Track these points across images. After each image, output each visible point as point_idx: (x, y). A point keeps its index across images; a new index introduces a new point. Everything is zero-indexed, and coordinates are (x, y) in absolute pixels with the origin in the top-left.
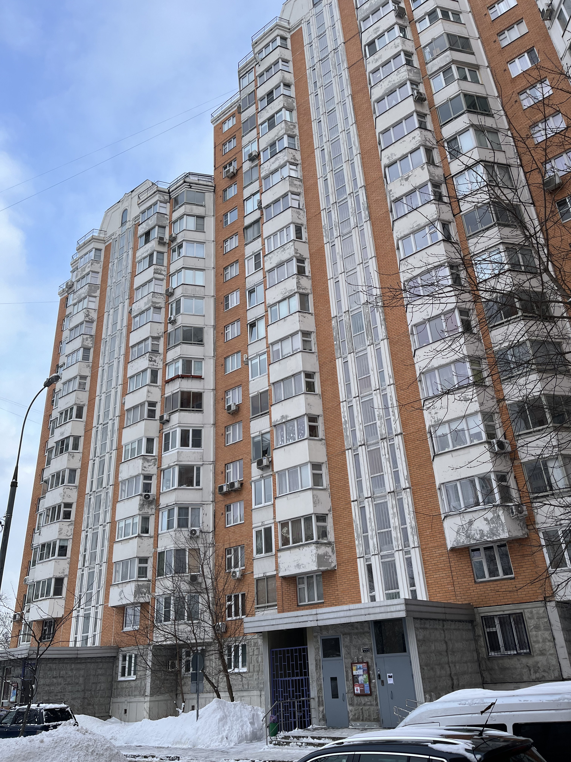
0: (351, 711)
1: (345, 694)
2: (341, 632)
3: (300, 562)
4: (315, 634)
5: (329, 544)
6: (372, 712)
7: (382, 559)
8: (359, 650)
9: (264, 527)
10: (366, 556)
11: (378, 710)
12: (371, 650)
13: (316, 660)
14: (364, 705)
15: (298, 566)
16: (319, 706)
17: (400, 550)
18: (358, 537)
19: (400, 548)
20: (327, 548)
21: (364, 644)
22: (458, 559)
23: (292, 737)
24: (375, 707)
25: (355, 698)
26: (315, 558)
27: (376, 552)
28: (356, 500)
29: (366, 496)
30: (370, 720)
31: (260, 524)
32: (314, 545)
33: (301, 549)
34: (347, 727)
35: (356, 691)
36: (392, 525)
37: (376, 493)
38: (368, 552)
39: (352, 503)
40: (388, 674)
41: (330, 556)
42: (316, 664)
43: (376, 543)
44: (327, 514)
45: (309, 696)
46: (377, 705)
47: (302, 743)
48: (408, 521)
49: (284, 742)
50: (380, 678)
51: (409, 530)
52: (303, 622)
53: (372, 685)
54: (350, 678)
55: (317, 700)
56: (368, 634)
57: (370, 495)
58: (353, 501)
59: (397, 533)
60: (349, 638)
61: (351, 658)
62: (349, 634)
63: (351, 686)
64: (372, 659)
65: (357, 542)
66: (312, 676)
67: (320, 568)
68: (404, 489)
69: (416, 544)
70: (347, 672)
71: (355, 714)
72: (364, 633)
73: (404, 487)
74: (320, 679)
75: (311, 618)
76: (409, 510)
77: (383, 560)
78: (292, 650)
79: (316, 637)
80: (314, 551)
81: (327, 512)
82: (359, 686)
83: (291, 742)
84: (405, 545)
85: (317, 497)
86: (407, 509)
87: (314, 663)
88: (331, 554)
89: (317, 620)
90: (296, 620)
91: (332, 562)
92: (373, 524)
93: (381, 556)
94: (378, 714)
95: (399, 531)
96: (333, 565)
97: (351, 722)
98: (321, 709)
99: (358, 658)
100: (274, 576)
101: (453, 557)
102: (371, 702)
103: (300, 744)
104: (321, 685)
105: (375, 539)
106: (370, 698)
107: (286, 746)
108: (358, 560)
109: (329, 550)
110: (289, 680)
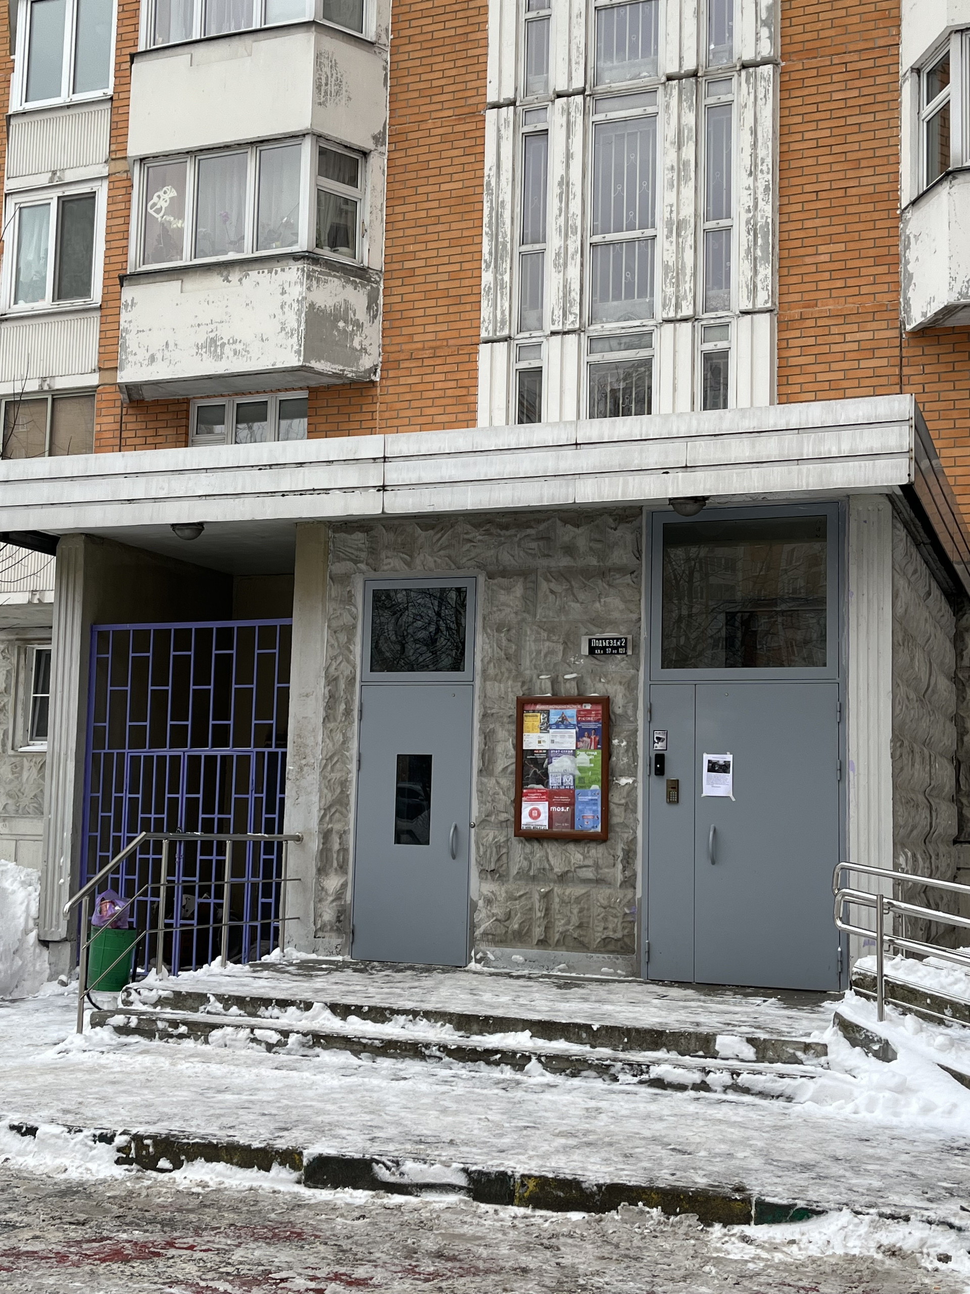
0: (489, 902)
1: (463, 828)
2: (481, 566)
3: (225, 333)
4: (338, 568)
5: (361, 274)
6: (596, 911)
7: (591, 351)
8: (569, 643)
9: (59, 192)
10: (522, 338)
11: (631, 903)
12: (636, 646)
13: (332, 681)
14: (562, 878)
15: (213, 346)
16: (322, 871)
17: (685, 320)
18: (497, 256)
19: (687, 311)
20: (350, 288)
21: (597, 621)
22: (942, 368)
23: (220, 998)
24: (620, 893)
25: (519, 852)
26: (293, 320)
27: (572, 322)
28: (513, 103)
29: (562, 87)
30: (581, 945)
31: (44, 180)
32: (300, 264)
33: (235, 276)
34: (458, 967)
35: (526, 820)
36: (661, 213)
37: (607, 77)
38: (531, 320)
39: (491, 115)
40: (707, 757)
41: (359, 325)
42: (332, 696)
43: (576, 286)
44: (365, 154)
45: (275, 825)
46: (629, 882)
47: (285, 1034)
48: (740, 199)
49: (175, 1024)
50: (660, 772)
51: (740, 240)
52: (302, 493)
53: (616, 798)
54: (505, 758)
55: (314, 844)
56: (628, 579)
57: (578, 84)
58: (497, 106)
59: (680, 250)
60: (519, 590)
61: (518, 676)
62: (525, 573)
63: (505, 799)
64: (630, 686)
65: (487, 277)
66: (299, 747)
67: (314, 364)
68: (744, 67)
69: (763, 299)
70: (488, 736)
71: (509, 916)
72: (603, 573)
73: (748, 55)
74: (344, 760)
75: (350, 477)
76: (754, 155)
77: (596, 357)
78: (204, 634)
79: (344, 579)
80: (296, 291)
81: (368, 145)
82: (551, 797)
83: (215, 1026)
84: (706, 299)
85: (334, 65)
86: (748, 150)
87: (321, 689)
88: (362, 315)
89: (383, 488)
90: (265, 481)
91: (364, 350)
92: (575, 206)
93: (591, 339)
94: (630, 921)
95: (690, 241)
96: (366, 362)
97: (483, 947)
98: (332, 883)
99: (554, 682)
100: (86, 395)
101: (925, 360)
102: (597, 866)
103: (274, 1037)
104: (344, 784)
105: (573, 272)
106: (597, 852)
107: (189, 1044)
108: (484, 349)
109: (357, 298)
110: (176, 760)
